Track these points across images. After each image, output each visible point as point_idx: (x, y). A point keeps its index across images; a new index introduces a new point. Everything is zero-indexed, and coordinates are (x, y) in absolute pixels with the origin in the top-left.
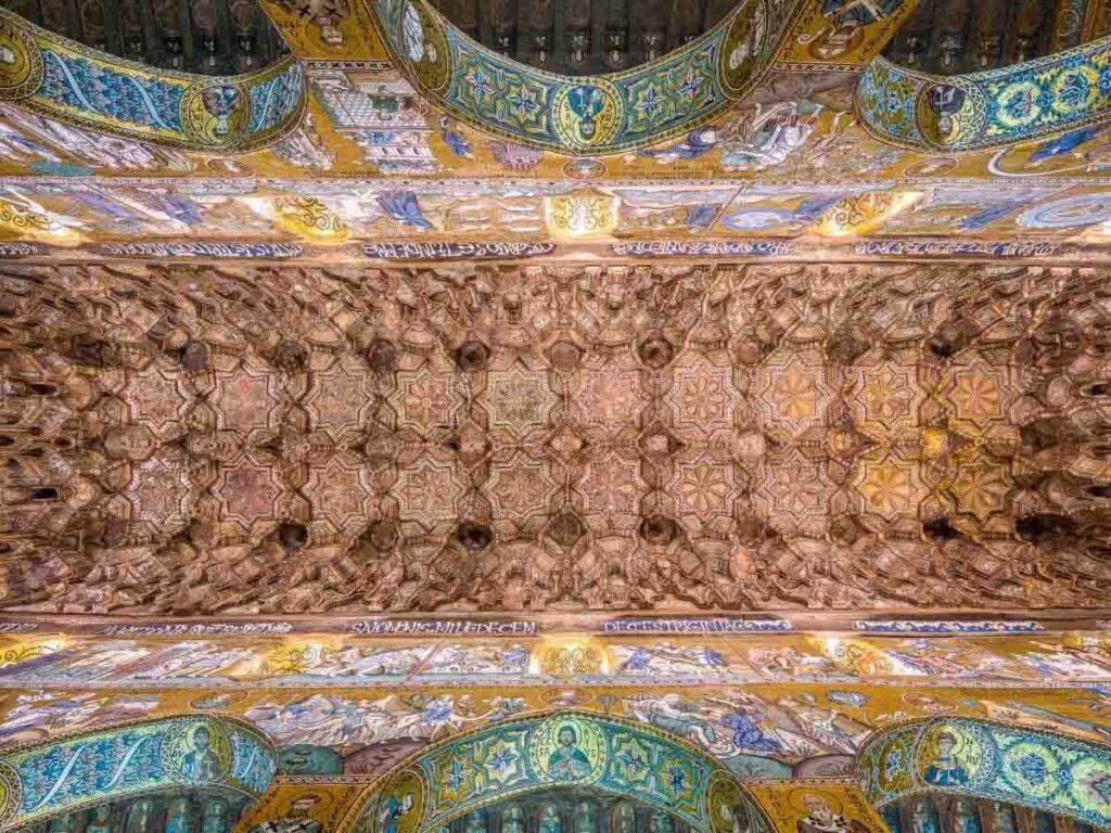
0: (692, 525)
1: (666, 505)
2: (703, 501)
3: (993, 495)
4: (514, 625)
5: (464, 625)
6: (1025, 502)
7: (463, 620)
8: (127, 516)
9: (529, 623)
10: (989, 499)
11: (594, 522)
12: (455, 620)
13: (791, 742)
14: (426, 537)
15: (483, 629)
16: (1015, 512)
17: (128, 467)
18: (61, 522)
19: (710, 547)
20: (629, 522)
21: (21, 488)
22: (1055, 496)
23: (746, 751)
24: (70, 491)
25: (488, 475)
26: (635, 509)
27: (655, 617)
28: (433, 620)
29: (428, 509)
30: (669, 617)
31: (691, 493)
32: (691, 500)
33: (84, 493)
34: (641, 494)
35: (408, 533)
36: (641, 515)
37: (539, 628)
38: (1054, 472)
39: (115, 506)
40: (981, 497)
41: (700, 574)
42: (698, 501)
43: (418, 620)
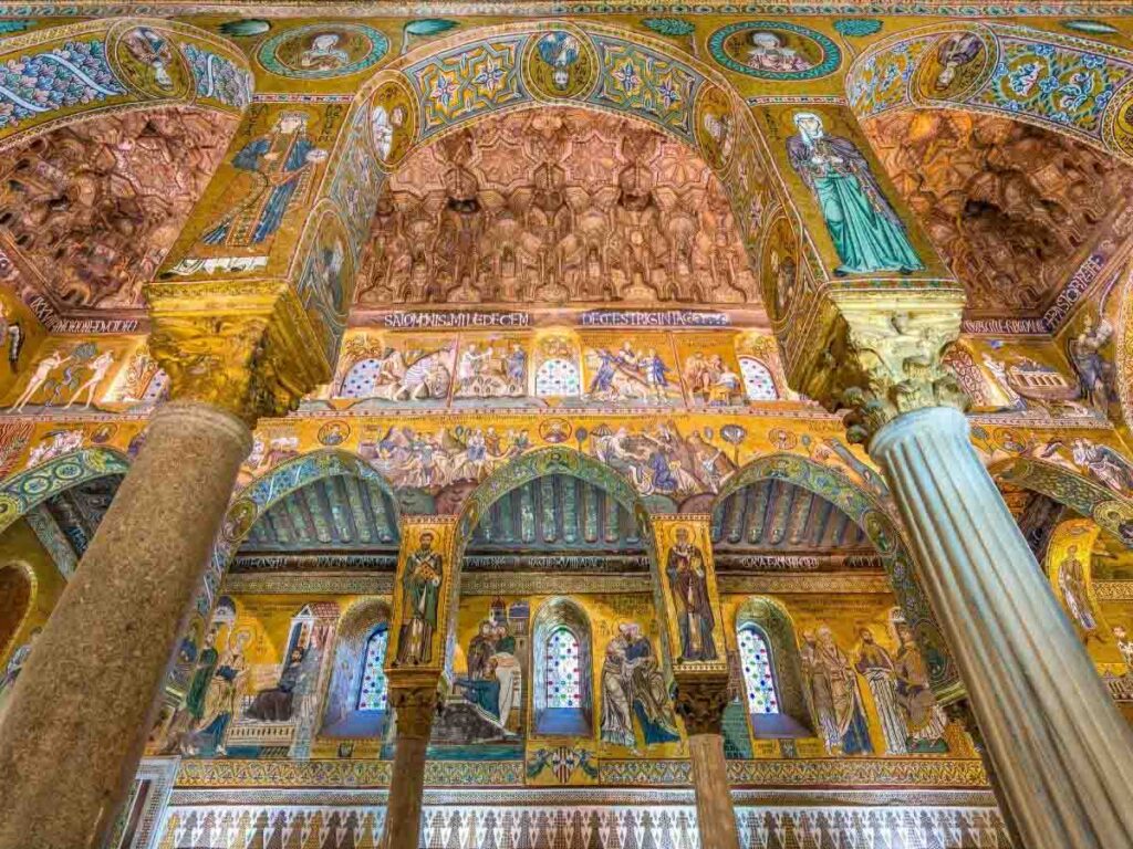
0: (666, 198)
1: (644, 182)
2: (681, 172)
3: (960, 175)
4: (511, 316)
5: (472, 316)
6: (986, 186)
7: (472, 313)
8: (133, 193)
9: (524, 314)
10: (954, 178)
11: (576, 196)
12: (465, 312)
13: (686, 481)
14: (420, 210)
15: (488, 321)
16: (972, 192)
17: (107, 150)
18: (86, 218)
19: (680, 223)
20: (608, 195)
21: (40, 206)
22: (1011, 191)
23: (658, 490)
24: (75, 189)
25: (471, 154)
26: (615, 181)
27: (623, 311)
28: (447, 312)
29: (416, 180)
30: (634, 310)
31: (668, 166)
32: (669, 173)
33: (87, 188)
34: (621, 168)
35: (403, 205)
36: (620, 186)
37: (532, 322)
38: (1020, 172)
39: (116, 187)
40: (948, 174)
41: (665, 260)
42: (675, 174)
43: (436, 312)
